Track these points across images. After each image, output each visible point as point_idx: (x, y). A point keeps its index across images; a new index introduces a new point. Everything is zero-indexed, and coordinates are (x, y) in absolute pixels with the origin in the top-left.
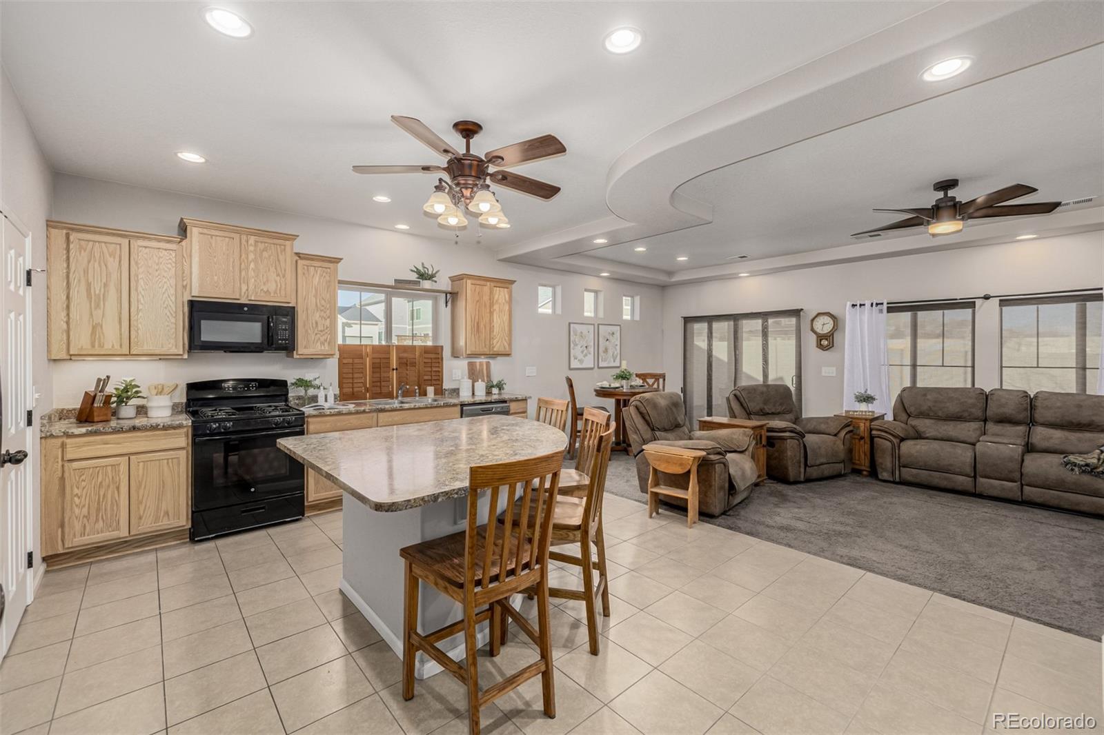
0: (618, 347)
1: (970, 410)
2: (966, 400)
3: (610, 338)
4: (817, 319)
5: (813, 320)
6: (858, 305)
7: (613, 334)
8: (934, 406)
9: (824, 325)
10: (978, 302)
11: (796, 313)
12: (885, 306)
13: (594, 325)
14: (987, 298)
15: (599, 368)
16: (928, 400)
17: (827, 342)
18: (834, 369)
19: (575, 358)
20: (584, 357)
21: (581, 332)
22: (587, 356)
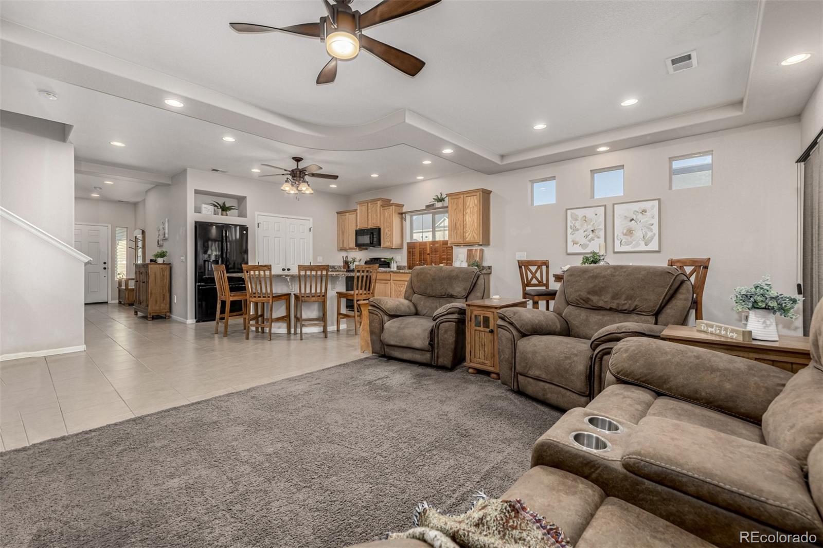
0: (655, 227)
3: (637, 217)
7: (645, 211)
13: (605, 206)
15: (616, 253)
19: (575, 243)
20: (590, 241)
21: (585, 216)
22: (593, 240)
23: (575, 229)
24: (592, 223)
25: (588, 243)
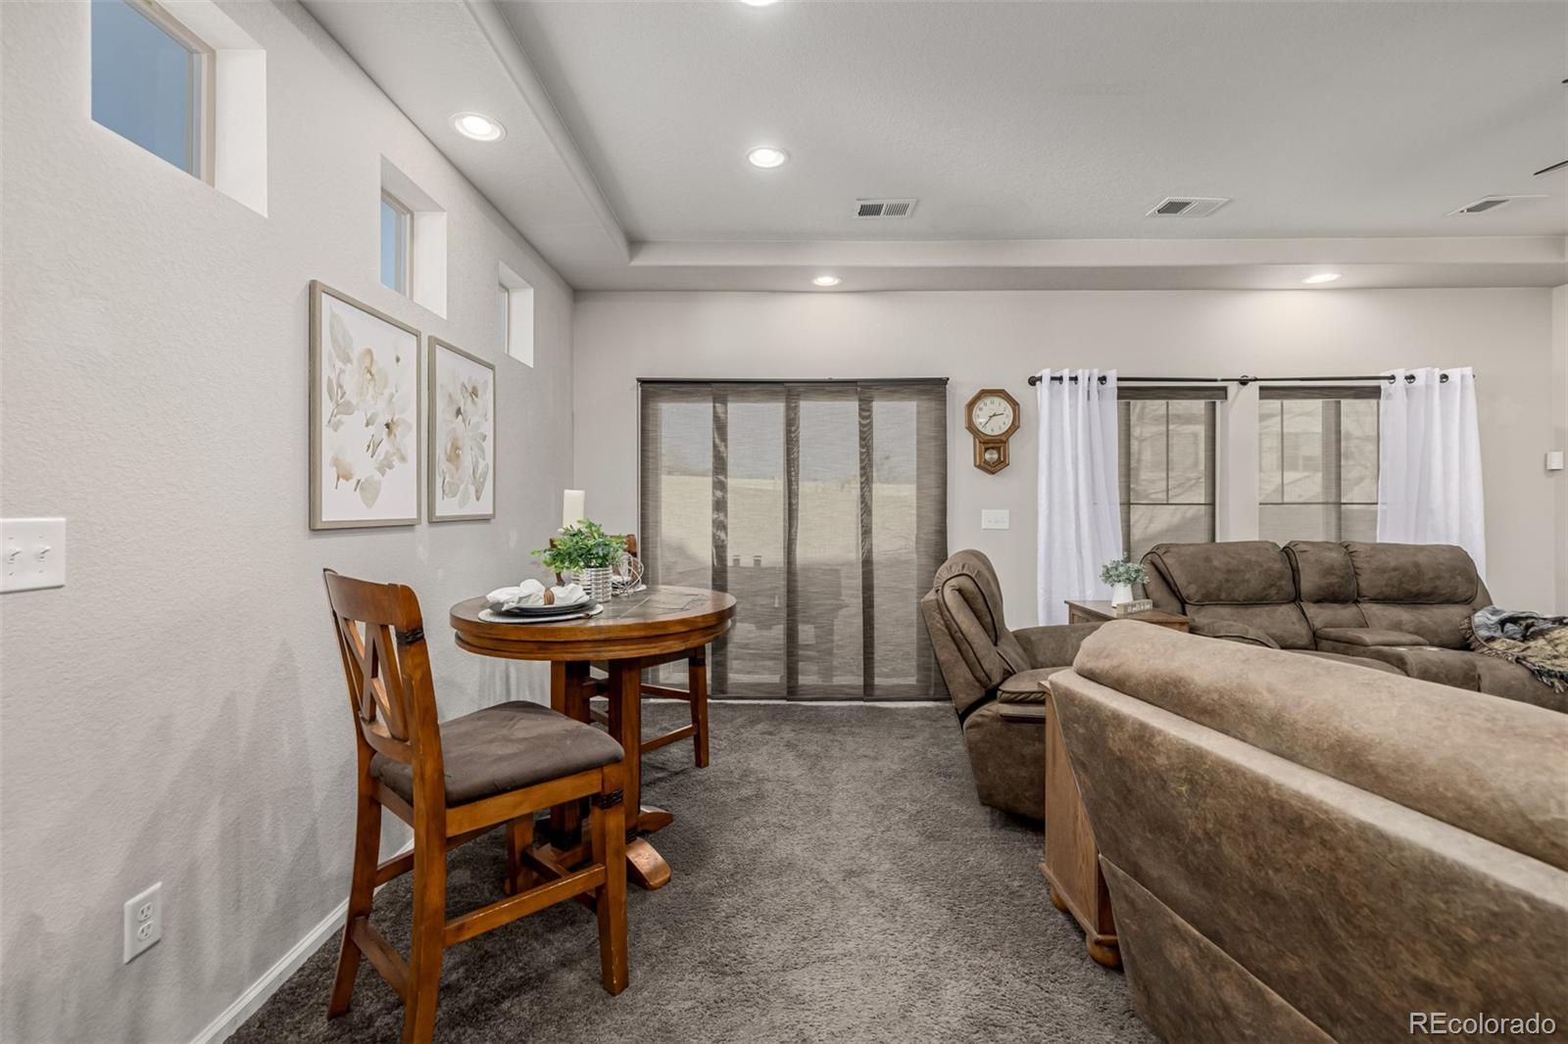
0: (488, 445)
1: (1279, 583)
2: (1270, 564)
3: (467, 406)
4: (980, 404)
5: (971, 405)
6: (1046, 380)
7: (474, 392)
8: (1227, 581)
9: (993, 418)
10: (1233, 387)
11: (933, 388)
12: (1112, 384)
13: (417, 334)
14: (1244, 382)
15: (434, 521)
16: (1216, 569)
17: (994, 453)
18: (1005, 513)
19: (344, 475)
20: (382, 470)
21: (369, 352)
22: (391, 467)
23: (345, 408)
24: (387, 392)
25: (377, 476)
